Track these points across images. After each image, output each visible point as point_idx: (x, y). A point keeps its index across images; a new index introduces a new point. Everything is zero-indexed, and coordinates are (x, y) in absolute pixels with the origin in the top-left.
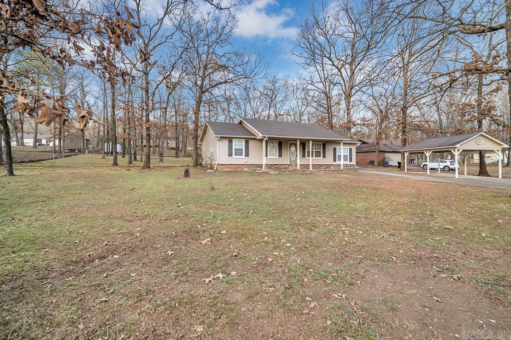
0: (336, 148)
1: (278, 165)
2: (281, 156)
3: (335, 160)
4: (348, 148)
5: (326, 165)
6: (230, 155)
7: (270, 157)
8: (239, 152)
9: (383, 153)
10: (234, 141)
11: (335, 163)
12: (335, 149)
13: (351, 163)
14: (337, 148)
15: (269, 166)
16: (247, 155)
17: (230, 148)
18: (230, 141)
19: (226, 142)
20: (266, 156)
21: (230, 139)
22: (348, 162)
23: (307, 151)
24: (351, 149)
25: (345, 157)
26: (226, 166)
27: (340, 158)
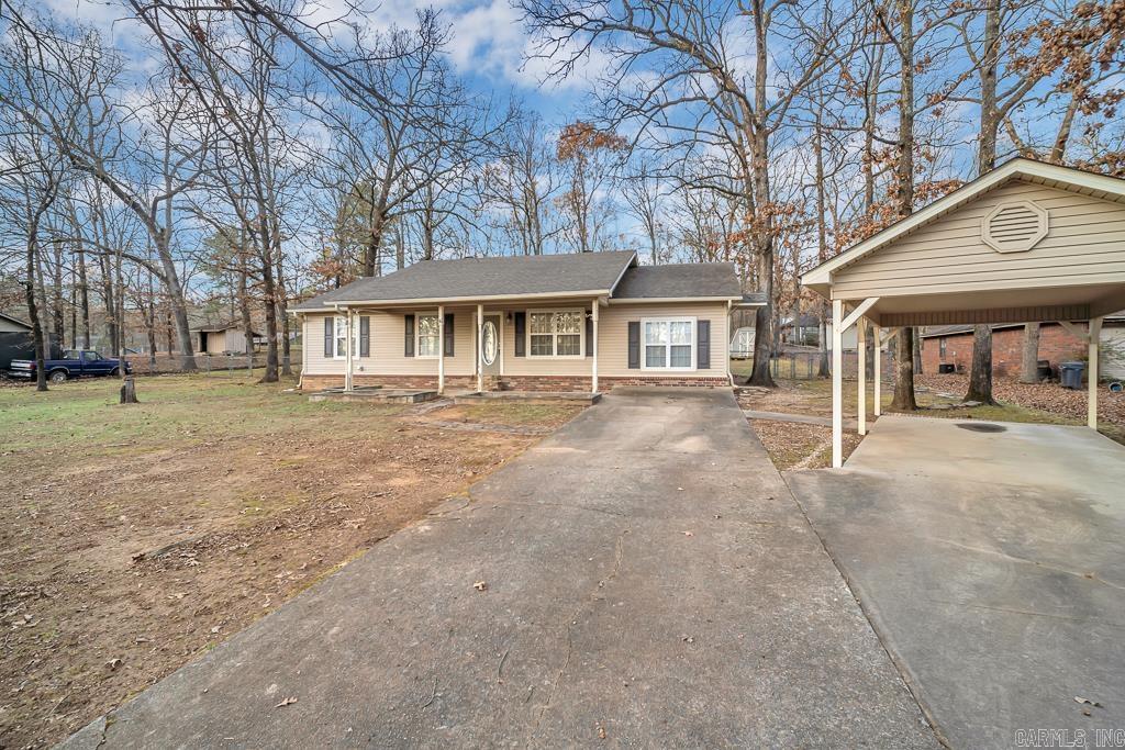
0: (638, 323)
2: (452, 354)
3: (634, 362)
4: (693, 320)
6: (328, 353)
7: (422, 357)
10: (336, 318)
11: (633, 373)
12: (634, 328)
13: (704, 373)
14: (644, 321)
15: (417, 380)
16: (365, 353)
17: (328, 336)
18: (329, 323)
19: (320, 323)
20: (412, 354)
21: (328, 317)
22: (691, 370)
23: (532, 337)
24: (708, 322)
25: (679, 353)
26: (320, 380)
27: (656, 354)
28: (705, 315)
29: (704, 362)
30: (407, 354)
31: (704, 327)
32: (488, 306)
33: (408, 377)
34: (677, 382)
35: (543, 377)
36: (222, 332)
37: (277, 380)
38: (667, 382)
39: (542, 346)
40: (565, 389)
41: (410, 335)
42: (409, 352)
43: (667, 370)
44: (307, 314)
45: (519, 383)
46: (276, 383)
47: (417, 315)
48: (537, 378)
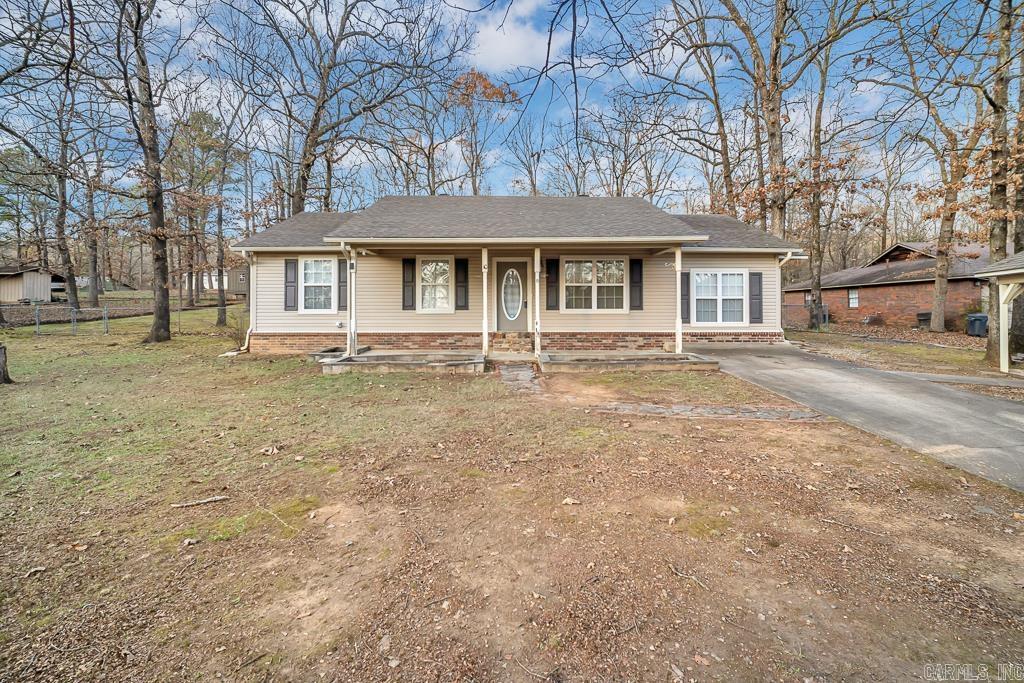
0: (688, 275)
1: (452, 335)
3: (684, 318)
4: (746, 272)
5: (642, 335)
6: (290, 305)
7: (426, 311)
8: (317, 297)
9: (970, 284)
10: (302, 261)
11: (683, 328)
12: (686, 280)
13: (757, 329)
14: (694, 272)
15: (421, 338)
16: (345, 305)
17: (291, 283)
18: (291, 265)
19: (278, 267)
20: (412, 307)
21: (291, 261)
22: (744, 325)
23: (567, 287)
24: (760, 275)
25: (731, 307)
26: (277, 340)
27: (708, 308)
28: (758, 266)
29: (757, 316)
30: (405, 307)
31: (756, 279)
32: (495, 251)
33: (406, 335)
34: (730, 338)
35: (580, 334)
36: (19, 276)
37: (168, 338)
38: (720, 338)
39: (580, 297)
40: (607, 347)
41: (409, 283)
42: (409, 304)
43: (720, 325)
44: (257, 254)
45: (553, 341)
46: (169, 343)
47: (419, 259)
48: (574, 335)
